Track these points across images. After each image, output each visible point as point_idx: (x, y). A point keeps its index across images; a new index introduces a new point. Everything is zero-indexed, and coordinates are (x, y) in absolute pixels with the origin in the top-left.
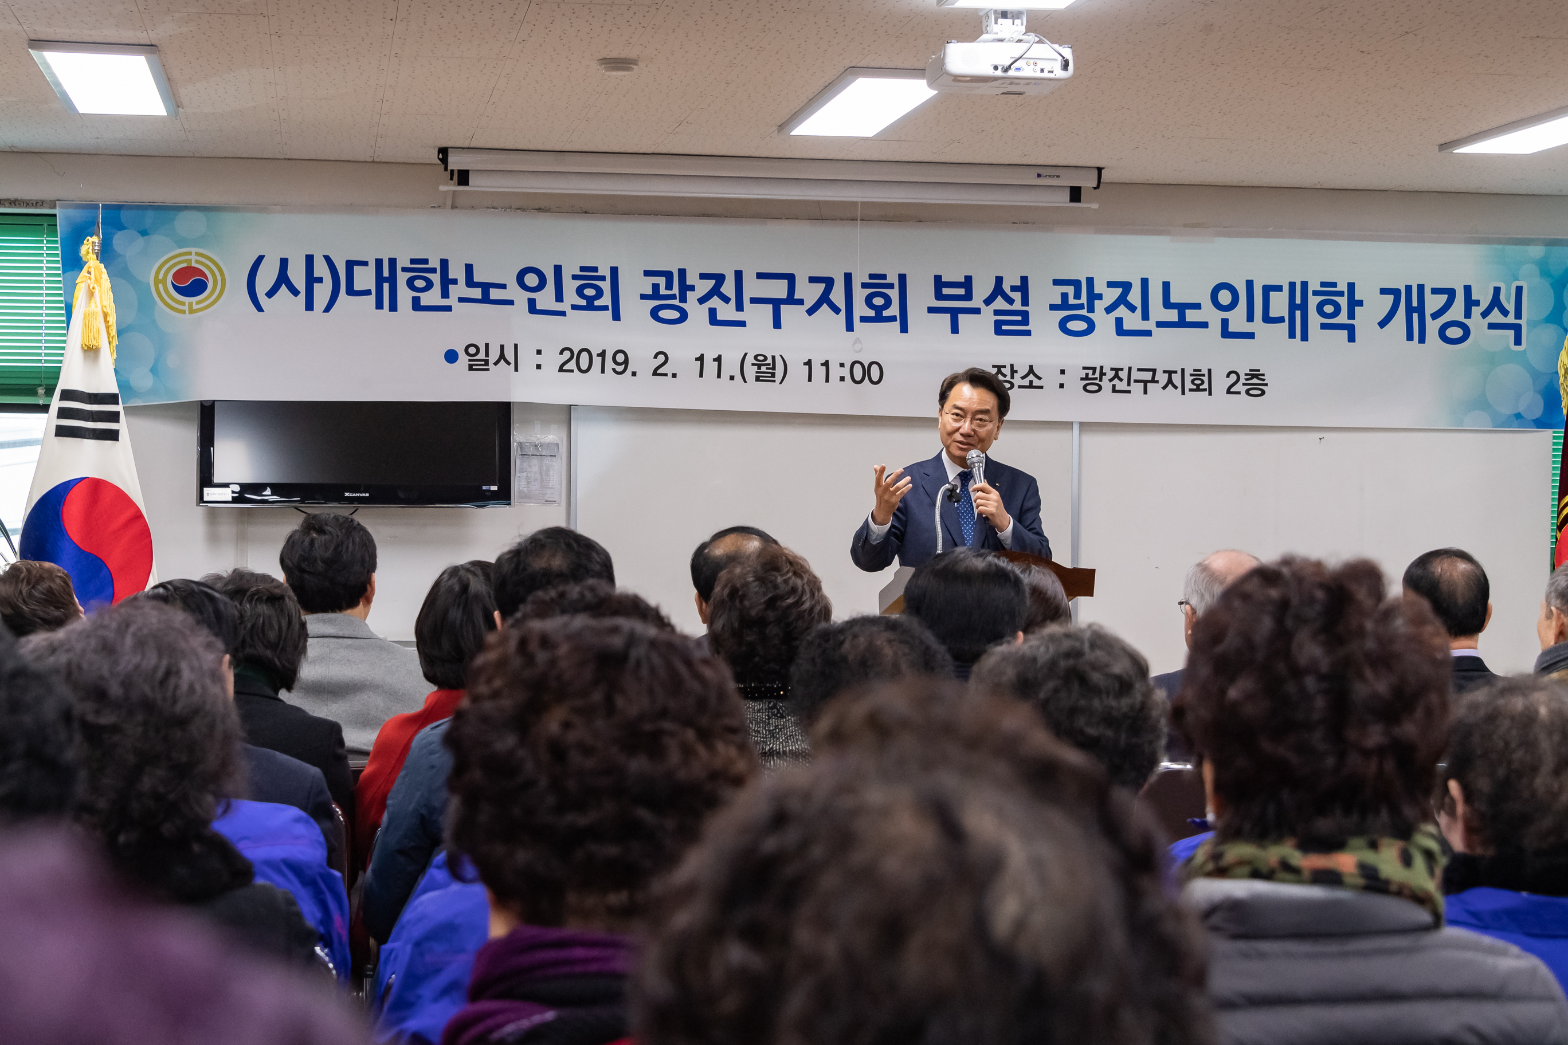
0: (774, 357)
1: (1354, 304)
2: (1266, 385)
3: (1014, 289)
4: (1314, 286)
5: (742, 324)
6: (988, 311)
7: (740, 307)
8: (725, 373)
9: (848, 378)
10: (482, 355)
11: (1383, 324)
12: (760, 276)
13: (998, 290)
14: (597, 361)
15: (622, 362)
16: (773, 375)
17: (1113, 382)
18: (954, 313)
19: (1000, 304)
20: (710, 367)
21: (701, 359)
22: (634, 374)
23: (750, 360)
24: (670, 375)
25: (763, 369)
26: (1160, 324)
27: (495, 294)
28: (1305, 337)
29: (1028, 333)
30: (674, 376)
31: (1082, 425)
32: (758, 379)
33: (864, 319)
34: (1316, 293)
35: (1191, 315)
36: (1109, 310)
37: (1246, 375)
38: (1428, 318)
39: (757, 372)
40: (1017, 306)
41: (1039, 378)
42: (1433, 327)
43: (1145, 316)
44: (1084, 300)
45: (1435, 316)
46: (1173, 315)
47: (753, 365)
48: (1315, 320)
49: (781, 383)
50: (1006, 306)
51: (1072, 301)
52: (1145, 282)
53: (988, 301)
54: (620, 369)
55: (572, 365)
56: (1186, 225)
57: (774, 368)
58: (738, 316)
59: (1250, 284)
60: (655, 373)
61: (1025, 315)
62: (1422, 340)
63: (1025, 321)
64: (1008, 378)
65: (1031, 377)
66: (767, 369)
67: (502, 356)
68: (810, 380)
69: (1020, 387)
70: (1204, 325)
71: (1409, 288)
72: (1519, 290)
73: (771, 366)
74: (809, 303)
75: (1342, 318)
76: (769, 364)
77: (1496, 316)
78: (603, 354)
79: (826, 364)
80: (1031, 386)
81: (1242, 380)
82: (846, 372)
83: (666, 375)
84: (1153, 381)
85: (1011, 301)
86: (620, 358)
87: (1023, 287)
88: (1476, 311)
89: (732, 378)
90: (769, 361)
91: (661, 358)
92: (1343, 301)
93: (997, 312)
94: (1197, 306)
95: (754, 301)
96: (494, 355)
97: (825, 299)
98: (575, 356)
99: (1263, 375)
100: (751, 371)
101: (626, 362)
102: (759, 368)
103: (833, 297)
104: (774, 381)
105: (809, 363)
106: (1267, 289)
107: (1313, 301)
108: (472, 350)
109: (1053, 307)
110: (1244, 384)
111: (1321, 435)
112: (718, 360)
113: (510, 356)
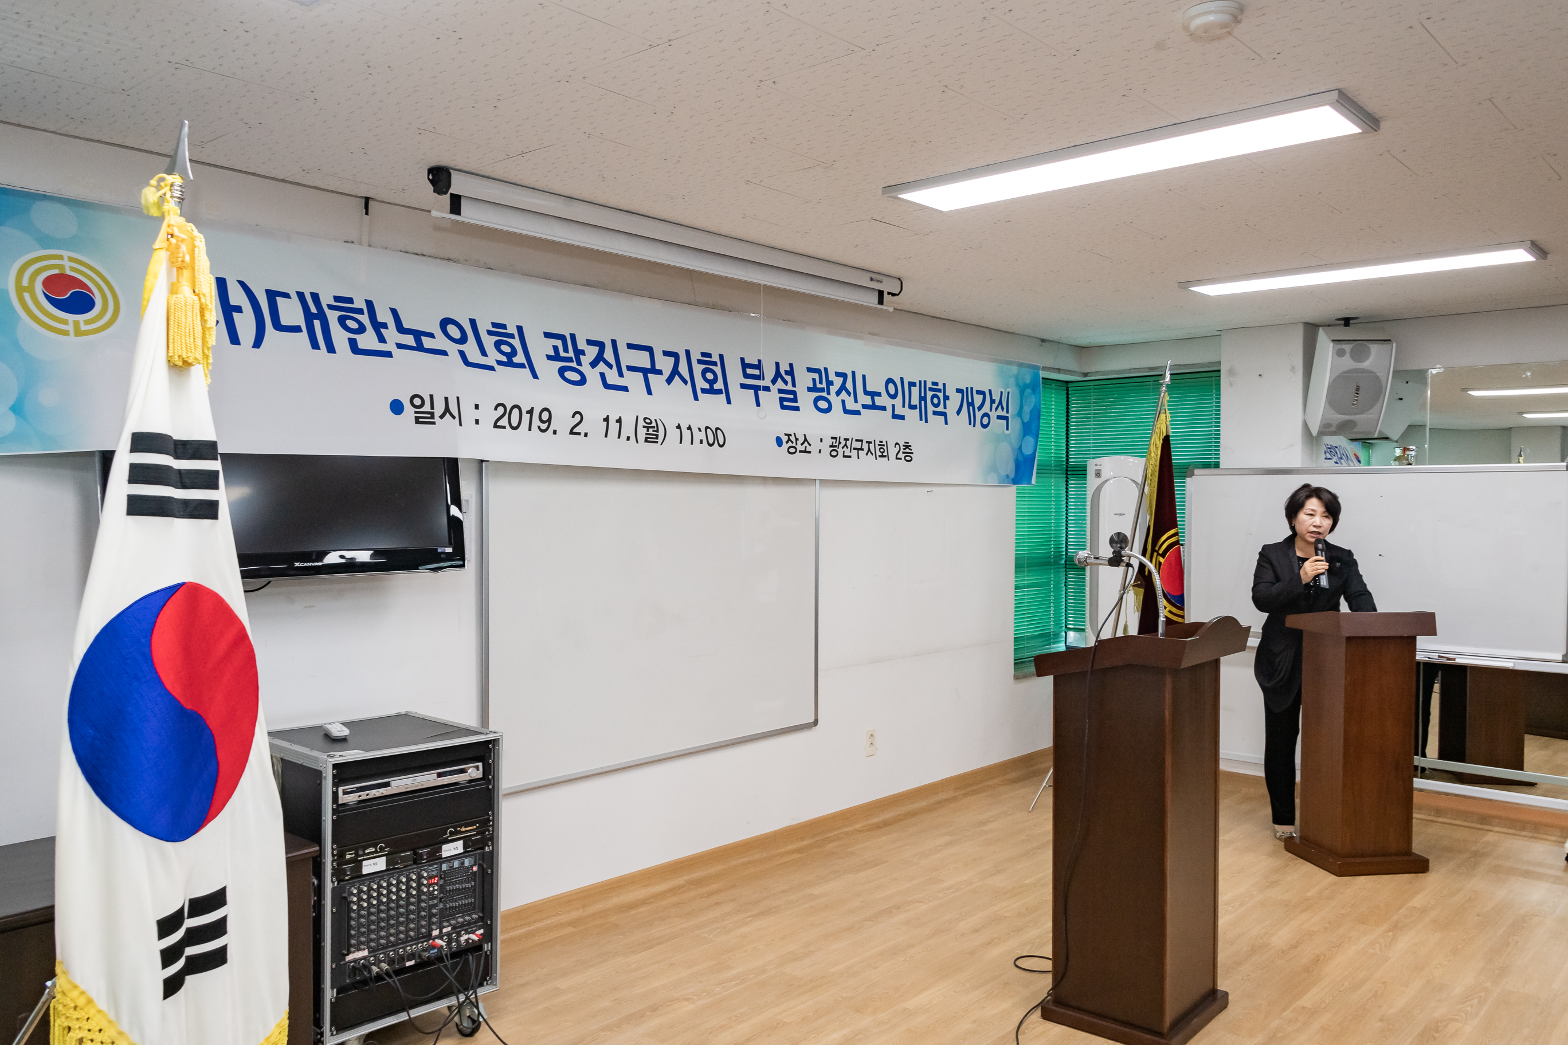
0: (656, 420)
1: (946, 398)
2: (912, 453)
3: (787, 373)
4: (929, 385)
5: (625, 389)
6: (774, 389)
7: (621, 375)
8: (624, 436)
9: (705, 441)
10: (427, 408)
11: (958, 412)
12: (631, 346)
13: (778, 375)
14: (526, 417)
15: (546, 420)
16: (657, 436)
17: (844, 450)
18: (756, 389)
19: (780, 384)
20: (614, 426)
21: (607, 420)
22: (555, 432)
23: (641, 423)
24: (583, 434)
25: (651, 430)
26: (865, 406)
27: (427, 342)
28: (926, 421)
29: (797, 409)
30: (586, 435)
31: (822, 481)
32: (646, 441)
33: (704, 391)
34: (931, 389)
35: (879, 401)
36: (838, 393)
37: (904, 446)
38: (976, 410)
39: (646, 434)
40: (790, 387)
41: (810, 445)
42: (979, 414)
43: (856, 401)
44: (824, 385)
45: (980, 408)
46: (868, 400)
47: (644, 427)
48: (931, 408)
49: (661, 444)
50: (783, 387)
51: (819, 386)
52: (853, 373)
53: (774, 382)
54: (544, 426)
55: (504, 422)
56: (870, 334)
57: (657, 431)
58: (620, 382)
59: (902, 379)
60: (571, 433)
61: (794, 393)
62: (974, 426)
63: (795, 400)
64: (794, 445)
65: (806, 444)
66: (653, 431)
67: (447, 410)
68: (681, 443)
69: (800, 452)
70: (883, 408)
71: (967, 388)
72: (1008, 393)
73: (656, 429)
74: (667, 373)
75: (941, 409)
76: (654, 427)
77: (1000, 412)
78: (530, 412)
79: (689, 428)
80: (805, 452)
81: (902, 450)
82: (703, 437)
83: (579, 434)
84: (862, 449)
85: (786, 383)
86: (545, 416)
87: (791, 372)
88: (994, 406)
89: (628, 438)
90: (654, 424)
91: (578, 416)
92: (941, 395)
93: (780, 391)
94: (879, 394)
95: (630, 368)
96: (439, 409)
97: (675, 372)
98: (507, 412)
99: (910, 446)
100: (642, 433)
101: (549, 420)
102: (648, 431)
103: (680, 369)
104: (657, 442)
105: (679, 427)
106: (912, 384)
107: (929, 394)
108: (417, 402)
109: (809, 389)
110: (903, 453)
111: (929, 489)
112: (619, 421)
113: (454, 409)
